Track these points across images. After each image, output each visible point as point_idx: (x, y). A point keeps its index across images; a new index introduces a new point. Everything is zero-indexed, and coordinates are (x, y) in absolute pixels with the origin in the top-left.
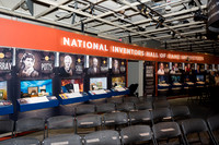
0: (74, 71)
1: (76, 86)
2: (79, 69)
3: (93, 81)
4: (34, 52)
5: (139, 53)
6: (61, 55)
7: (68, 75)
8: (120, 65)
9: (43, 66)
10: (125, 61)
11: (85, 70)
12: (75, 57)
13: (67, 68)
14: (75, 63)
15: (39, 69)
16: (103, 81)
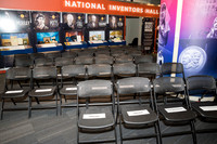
0: (76, 26)
1: (79, 37)
2: (80, 24)
3: (92, 34)
4: (44, 13)
5: (138, 10)
6: (64, 14)
7: (71, 29)
9: (51, 22)
10: (122, 17)
11: (85, 25)
12: (76, 15)
14: (76, 20)
15: (48, 24)
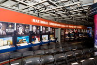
5: (59, 25)
7: (34, 34)
8: (52, 30)
9: (26, 30)
10: (54, 28)
11: (40, 32)
12: (37, 27)
13: (34, 31)
15: (24, 32)
16: (47, 36)
